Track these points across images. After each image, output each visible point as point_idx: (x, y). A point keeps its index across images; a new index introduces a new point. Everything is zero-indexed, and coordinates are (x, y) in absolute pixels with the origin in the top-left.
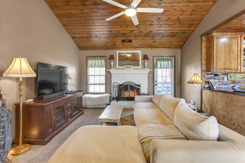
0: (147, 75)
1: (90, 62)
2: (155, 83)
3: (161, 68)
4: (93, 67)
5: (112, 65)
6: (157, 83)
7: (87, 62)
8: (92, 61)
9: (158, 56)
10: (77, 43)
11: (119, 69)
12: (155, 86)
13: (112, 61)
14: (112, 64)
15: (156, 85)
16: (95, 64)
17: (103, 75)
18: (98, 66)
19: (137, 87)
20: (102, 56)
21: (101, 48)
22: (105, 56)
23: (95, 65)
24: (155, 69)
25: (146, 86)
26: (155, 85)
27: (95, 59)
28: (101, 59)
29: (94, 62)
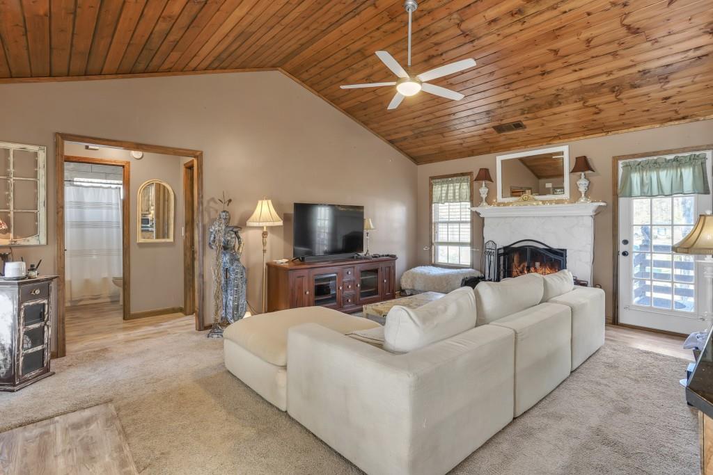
0: (589, 222)
1: (438, 190)
2: (622, 248)
3: (647, 193)
4: (443, 201)
5: (484, 196)
6: (631, 248)
7: (431, 191)
8: (442, 187)
9: (634, 156)
10: (406, 151)
11: (505, 204)
12: (621, 258)
13: (484, 185)
14: (483, 191)
15: (625, 254)
16: (447, 193)
17: (466, 222)
18: (454, 200)
19: (552, 256)
20: (463, 174)
21: (460, 153)
22: (470, 174)
23: (447, 196)
24: (622, 201)
25: (587, 256)
26: (621, 253)
27: (448, 183)
28: (461, 182)
29: (446, 189)
